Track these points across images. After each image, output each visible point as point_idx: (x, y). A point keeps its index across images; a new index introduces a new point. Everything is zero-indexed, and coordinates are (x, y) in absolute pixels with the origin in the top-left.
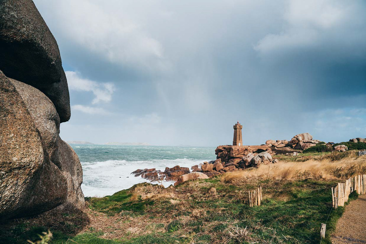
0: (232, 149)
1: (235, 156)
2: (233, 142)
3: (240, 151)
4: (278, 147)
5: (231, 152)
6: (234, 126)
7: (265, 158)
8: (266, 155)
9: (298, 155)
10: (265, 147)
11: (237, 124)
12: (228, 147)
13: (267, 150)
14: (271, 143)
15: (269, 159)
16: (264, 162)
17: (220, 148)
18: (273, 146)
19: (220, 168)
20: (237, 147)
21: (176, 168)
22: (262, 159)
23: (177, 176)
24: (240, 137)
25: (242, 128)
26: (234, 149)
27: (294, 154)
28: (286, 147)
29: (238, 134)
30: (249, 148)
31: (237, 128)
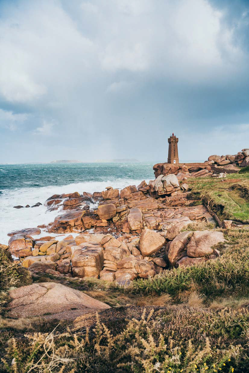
4: (221, 164)
5: (163, 171)
6: (169, 139)
7: (167, 183)
8: (169, 178)
9: (225, 177)
10: (203, 165)
11: (172, 137)
12: (161, 165)
13: (205, 168)
14: (214, 160)
15: (172, 185)
16: (167, 189)
17: (156, 167)
18: (216, 163)
19: (125, 194)
20: (170, 166)
21: (74, 196)
22: (163, 185)
23: (70, 206)
24: (176, 153)
25: (177, 142)
26: (166, 168)
27: (220, 176)
28: (231, 165)
29: (173, 149)
30: (184, 166)
31: (171, 141)
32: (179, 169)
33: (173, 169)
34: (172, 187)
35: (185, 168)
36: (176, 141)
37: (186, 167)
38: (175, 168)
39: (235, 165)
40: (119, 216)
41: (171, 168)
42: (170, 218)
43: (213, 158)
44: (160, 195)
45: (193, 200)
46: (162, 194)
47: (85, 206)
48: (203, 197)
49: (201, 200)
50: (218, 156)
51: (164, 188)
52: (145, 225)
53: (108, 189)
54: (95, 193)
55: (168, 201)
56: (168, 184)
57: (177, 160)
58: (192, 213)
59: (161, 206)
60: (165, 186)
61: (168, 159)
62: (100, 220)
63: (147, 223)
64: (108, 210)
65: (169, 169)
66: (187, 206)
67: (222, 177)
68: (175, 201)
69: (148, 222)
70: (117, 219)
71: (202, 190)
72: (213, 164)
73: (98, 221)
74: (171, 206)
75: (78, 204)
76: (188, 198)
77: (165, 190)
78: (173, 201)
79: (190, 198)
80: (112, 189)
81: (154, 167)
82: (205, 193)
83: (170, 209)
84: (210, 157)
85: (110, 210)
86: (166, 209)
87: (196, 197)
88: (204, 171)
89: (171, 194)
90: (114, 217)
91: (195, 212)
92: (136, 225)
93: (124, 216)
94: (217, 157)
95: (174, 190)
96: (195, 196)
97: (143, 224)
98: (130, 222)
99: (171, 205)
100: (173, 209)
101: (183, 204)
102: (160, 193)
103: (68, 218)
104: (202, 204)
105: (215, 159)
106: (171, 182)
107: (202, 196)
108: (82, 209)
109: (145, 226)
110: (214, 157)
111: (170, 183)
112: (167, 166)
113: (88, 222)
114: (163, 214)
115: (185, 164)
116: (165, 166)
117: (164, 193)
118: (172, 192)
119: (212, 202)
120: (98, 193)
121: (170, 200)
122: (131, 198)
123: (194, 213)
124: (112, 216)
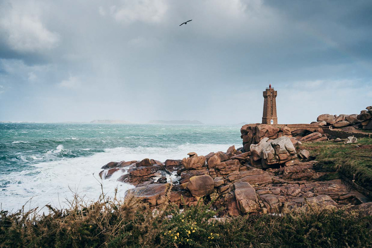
0: (259, 131)
2: (262, 119)
4: (336, 125)
5: (257, 134)
6: (264, 92)
7: (281, 148)
8: (283, 142)
9: (355, 142)
10: (312, 127)
11: (269, 89)
12: (254, 126)
13: (315, 131)
14: (325, 120)
15: (288, 151)
16: (280, 157)
17: (245, 129)
18: (328, 124)
19: (215, 163)
20: (266, 127)
21: (143, 163)
22: (275, 151)
23: (140, 177)
24: (273, 111)
25: (276, 96)
26: (261, 130)
27: (348, 141)
28: (351, 127)
29: (269, 105)
30: (286, 128)
31: (268, 95)
32: (279, 132)
33: (271, 132)
34: (288, 154)
35: (287, 130)
36: (275, 94)
37: (289, 129)
38: (273, 130)
39: (357, 128)
40: (217, 191)
41: (267, 131)
42: (295, 196)
43: (324, 118)
44: (269, 165)
45: (324, 172)
46: (273, 163)
47: (161, 178)
48: (339, 168)
49: (336, 172)
50: (331, 115)
51: (275, 154)
52: (262, 205)
53: (191, 156)
54: (167, 161)
55: (287, 173)
56: (283, 149)
57: (276, 120)
58: (331, 190)
59: (277, 178)
60: (278, 152)
61: (263, 118)
62: (192, 198)
63: (266, 204)
64: (204, 184)
65: (265, 131)
66: (316, 180)
67: (352, 142)
68: (297, 173)
69: (266, 201)
70: (217, 197)
71: (335, 159)
72: (325, 125)
73: (190, 199)
74: (292, 180)
75: (151, 175)
76: (316, 168)
77: (277, 157)
78: (294, 173)
79: (318, 169)
80: (197, 156)
81: (242, 128)
82: (342, 163)
83: (292, 184)
84: (320, 116)
85: (206, 184)
86: (286, 184)
87: (328, 168)
88: (316, 135)
89: (285, 163)
90: (211, 193)
91: (335, 189)
92: (252, 205)
93: (226, 192)
94: (330, 117)
95: (290, 158)
96: (327, 166)
97: (260, 205)
98: (241, 201)
99: (291, 178)
100: (296, 183)
101: (309, 178)
102: (270, 162)
103: (146, 193)
104: (340, 178)
105: (327, 120)
106: (287, 146)
107: (338, 166)
108: (156, 181)
109: (263, 207)
110: (326, 116)
111: (285, 149)
112: (263, 127)
113: (177, 200)
114: (283, 191)
115: (286, 125)
116: (260, 128)
117: (275, 162)
118: (287, 160)
119: (359, 175)
120: (172, 161)
121: (289, 171)
122: (225, 168)
123: (333, 190)
124: (209, 191)
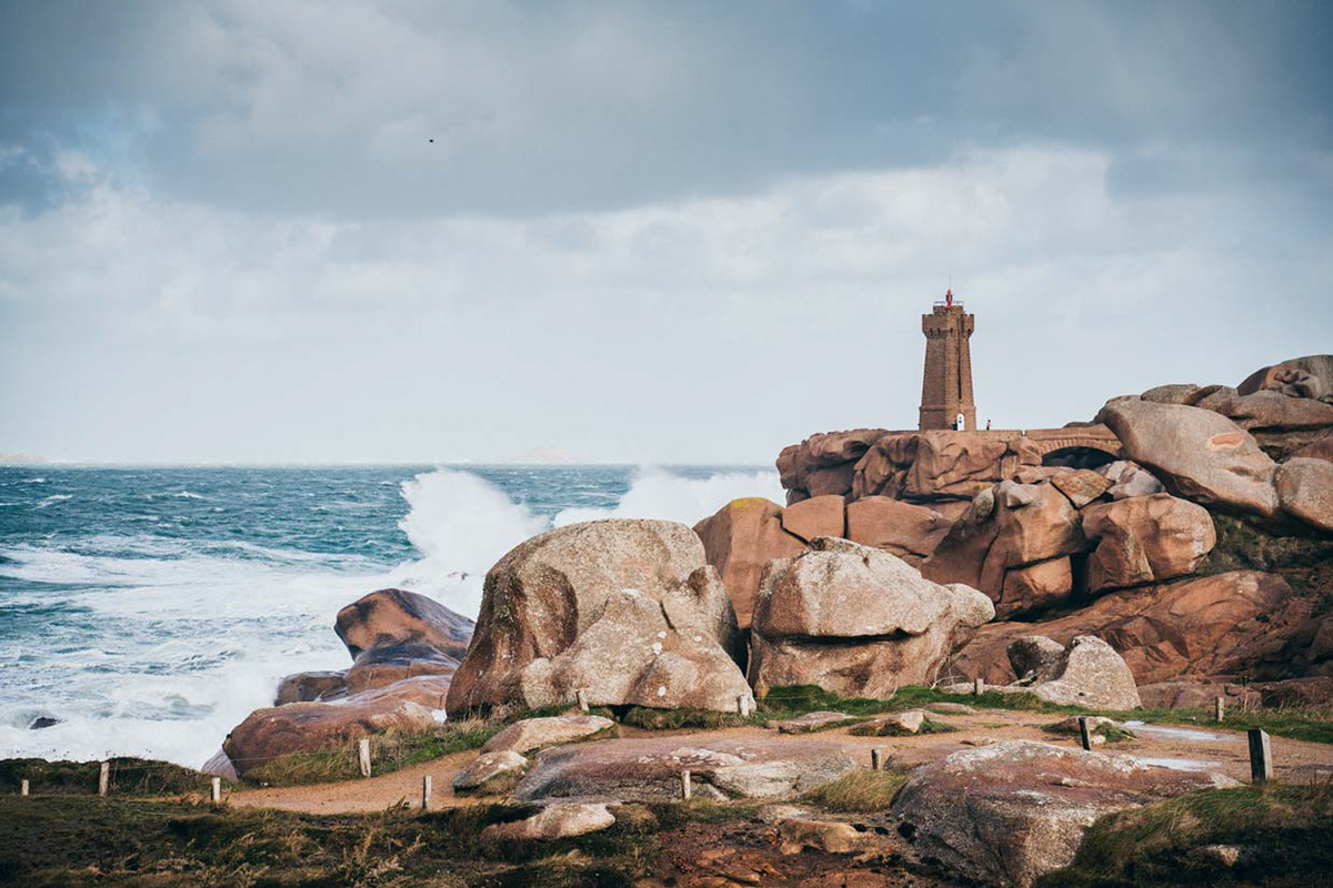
0: (930, 450)
1: (942, 491)
3: (975, 461)
5: (924, 463)
6: (926, 319)
11: (946, 309)
24: (964, 384)
25: (970, 332)
26: (942, 450)
29: (952, 362)
30: (1025, 442)
31: (948, 328)
32: (1002, 457)
33: (976, 456)
35: (1032, 449)
36: (965, 326)
37: (1035, 445)
38: (986, 448)
41: (965, 452)
65: (954, 452)
115: (1027, 433)
